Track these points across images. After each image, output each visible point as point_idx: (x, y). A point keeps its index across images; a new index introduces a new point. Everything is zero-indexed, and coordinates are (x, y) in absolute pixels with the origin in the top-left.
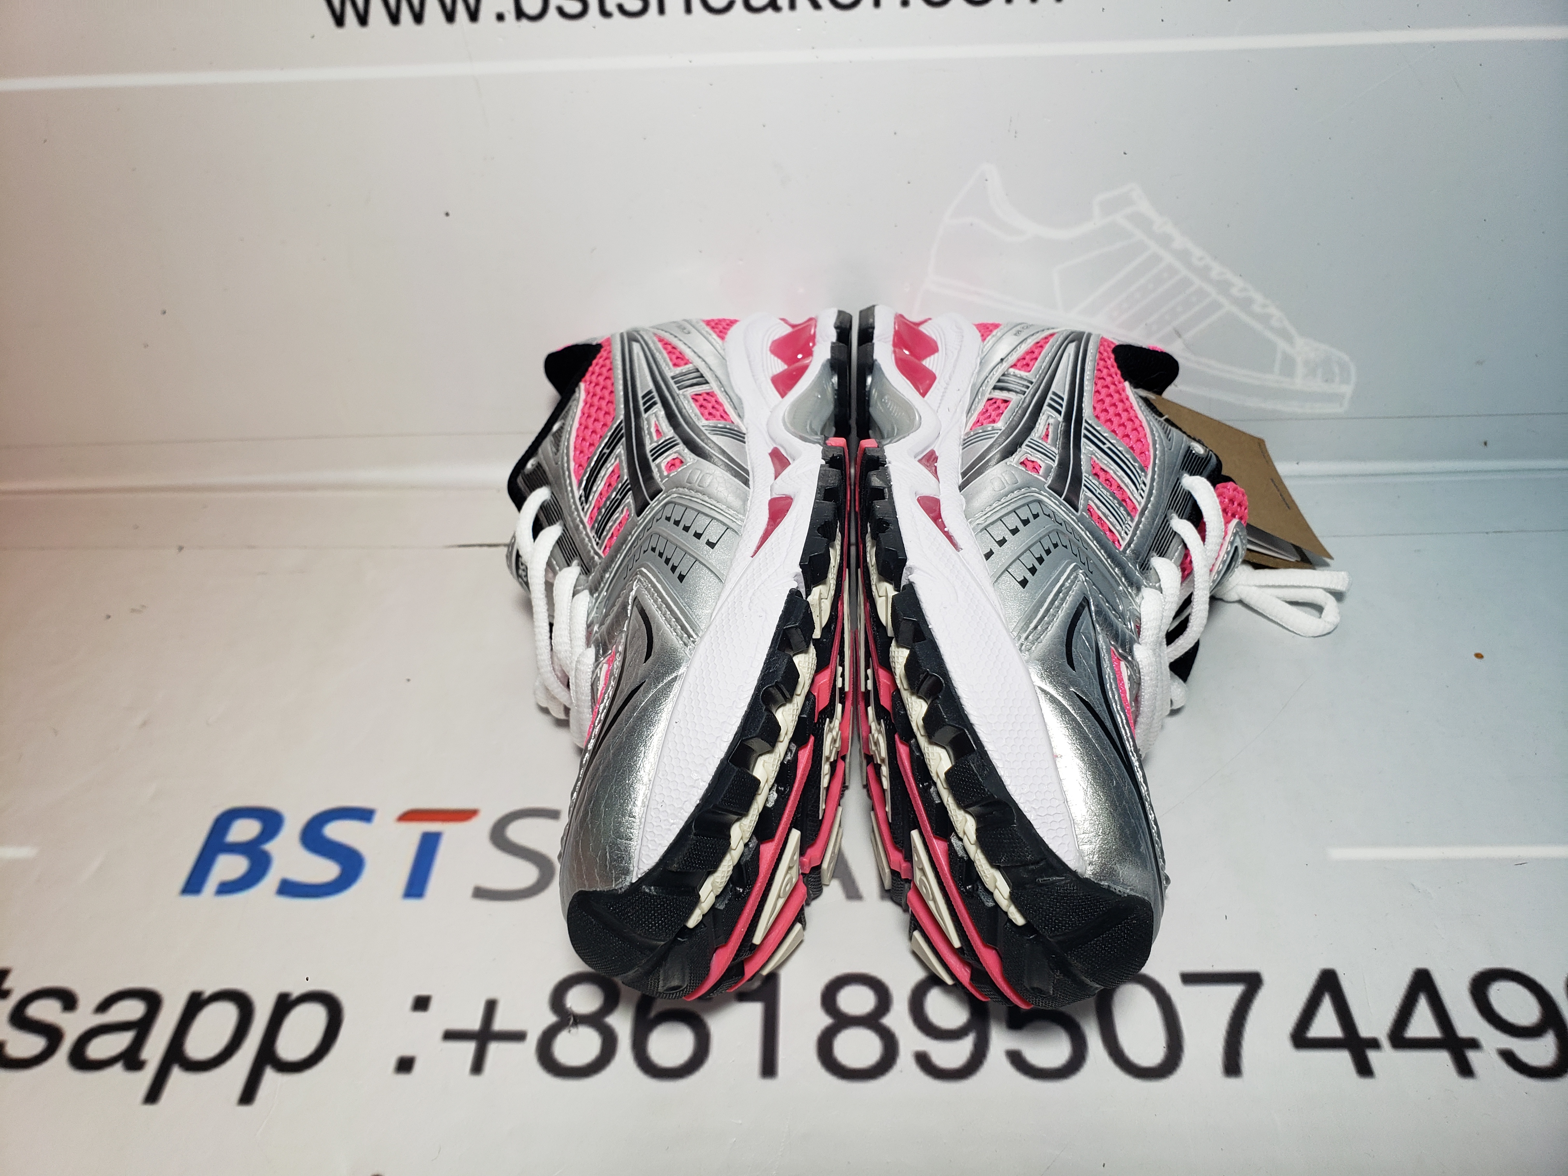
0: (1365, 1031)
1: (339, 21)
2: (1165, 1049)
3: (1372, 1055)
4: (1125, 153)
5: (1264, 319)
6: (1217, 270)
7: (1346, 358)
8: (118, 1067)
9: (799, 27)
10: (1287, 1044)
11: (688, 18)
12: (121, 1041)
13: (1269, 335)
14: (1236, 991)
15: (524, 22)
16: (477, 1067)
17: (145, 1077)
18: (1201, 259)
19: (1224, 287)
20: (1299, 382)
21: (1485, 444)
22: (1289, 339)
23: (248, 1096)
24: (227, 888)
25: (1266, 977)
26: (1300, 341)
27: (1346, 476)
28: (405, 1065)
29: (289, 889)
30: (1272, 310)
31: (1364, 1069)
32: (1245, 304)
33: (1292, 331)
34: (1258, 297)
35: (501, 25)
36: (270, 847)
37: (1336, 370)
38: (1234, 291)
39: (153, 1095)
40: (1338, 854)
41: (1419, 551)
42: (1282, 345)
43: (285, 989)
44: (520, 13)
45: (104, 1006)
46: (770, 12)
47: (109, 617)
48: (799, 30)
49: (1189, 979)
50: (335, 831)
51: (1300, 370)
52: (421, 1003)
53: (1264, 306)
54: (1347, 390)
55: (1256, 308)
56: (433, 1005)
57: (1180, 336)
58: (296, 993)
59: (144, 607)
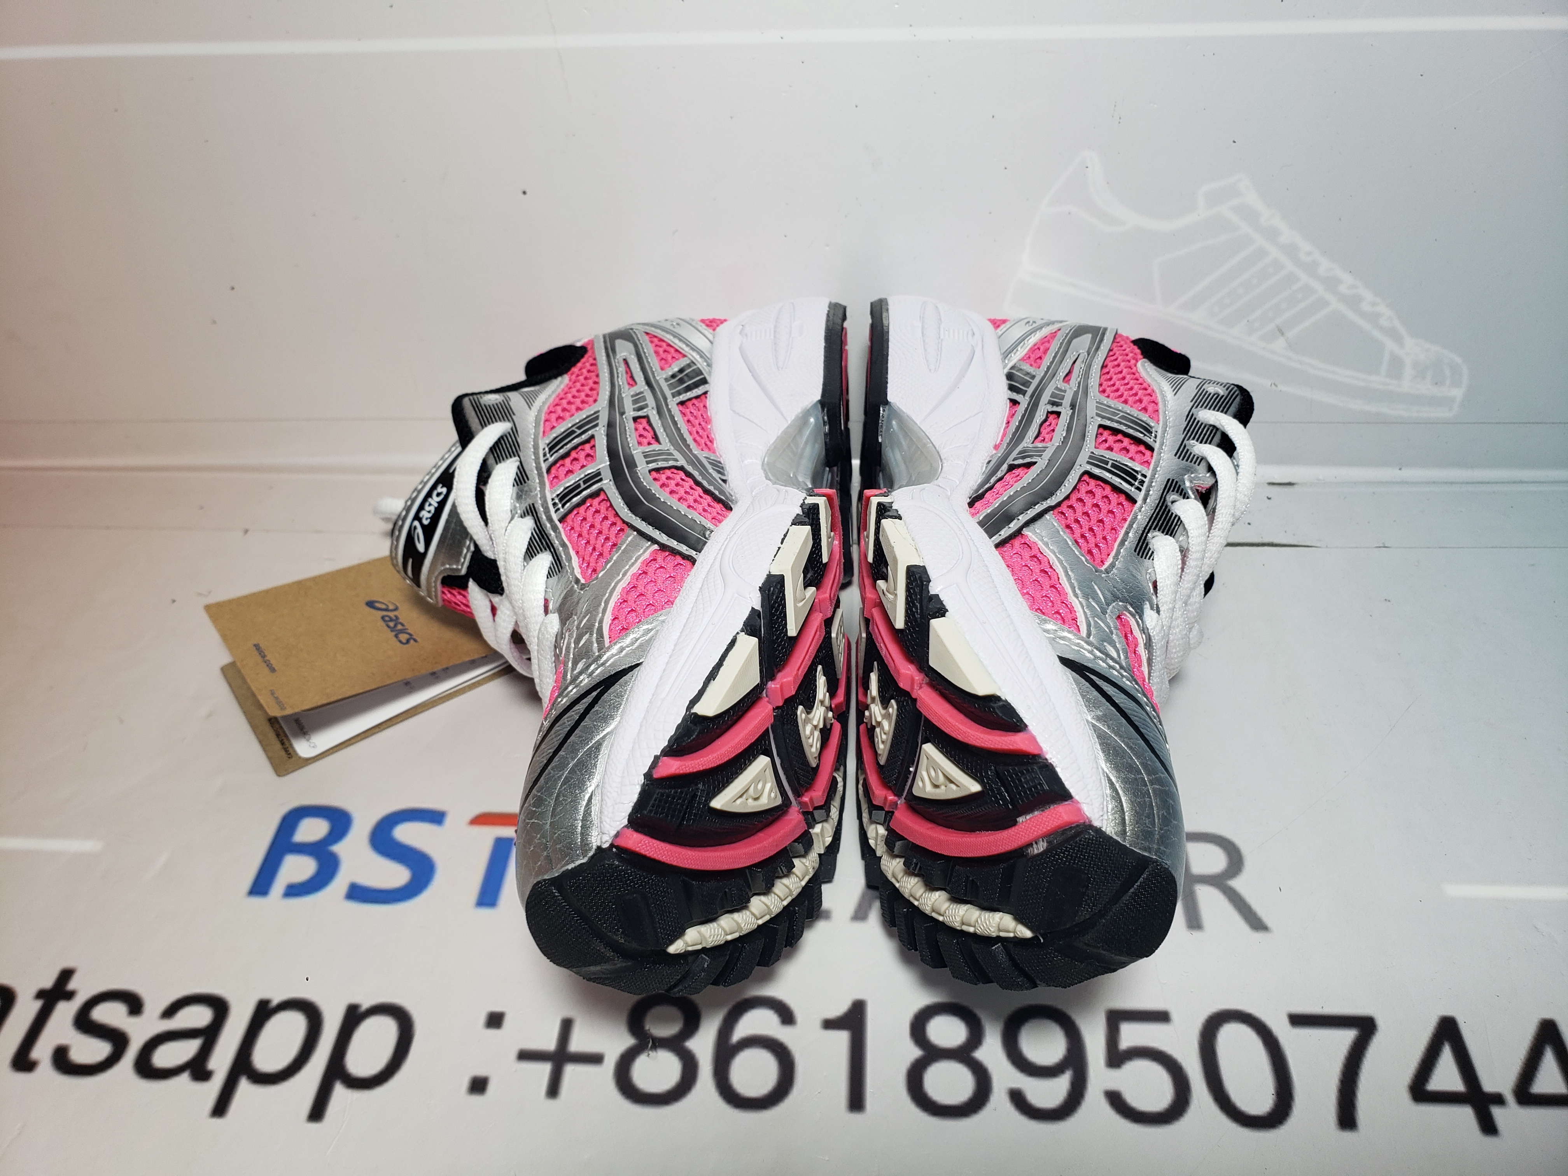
0: (1489, 1086)
2: (1274, 1096)
3: (1497, 1112)
4: (1234, 142)
5: (1373, 318)
6: (1325, 265)
7: (1458, 360)
8: (185, 1077)
9: (897, 4)
10: (1405, 1096)
12: (188, 1049)
13: (1377, 334)
14: (1348, 1036)
16: (553, 1090)
17: (213, 1087)
18: (1309, 254)
19: (1332, 283)
20: (1406, 385)
22: (1398, 339)
23: (317, 1112)
24: (294, 891)
25: (1380, 1022)
26: (1409, 342)
27: (1452, 483)
28: (478, 1085)
29: (355, 893)
30: (1383, 309)
31: (1488, 1127)
32: (1354, 302)
33: (1402, 330)
34: (1368, 295)
36: (337, 848)
37: (1448, 372)
38: (1343, 288)
39: (220, 1108)
40: (1454, 890)
41: (1533, 565)
42: (1390, 345)
43: (355, 1000)
45: (170, 1011)
47: (174, 601)
49: (1298, 1020)
50: (405, 833)
51: (1408, 372)
52: (495, 1020)
53: (1374, 304)
54: (1458, 393)
55: (1365, 307)
56: (507, 1022)
57: (1283, 334)
58: (366, 1005)
59: (210, 592)
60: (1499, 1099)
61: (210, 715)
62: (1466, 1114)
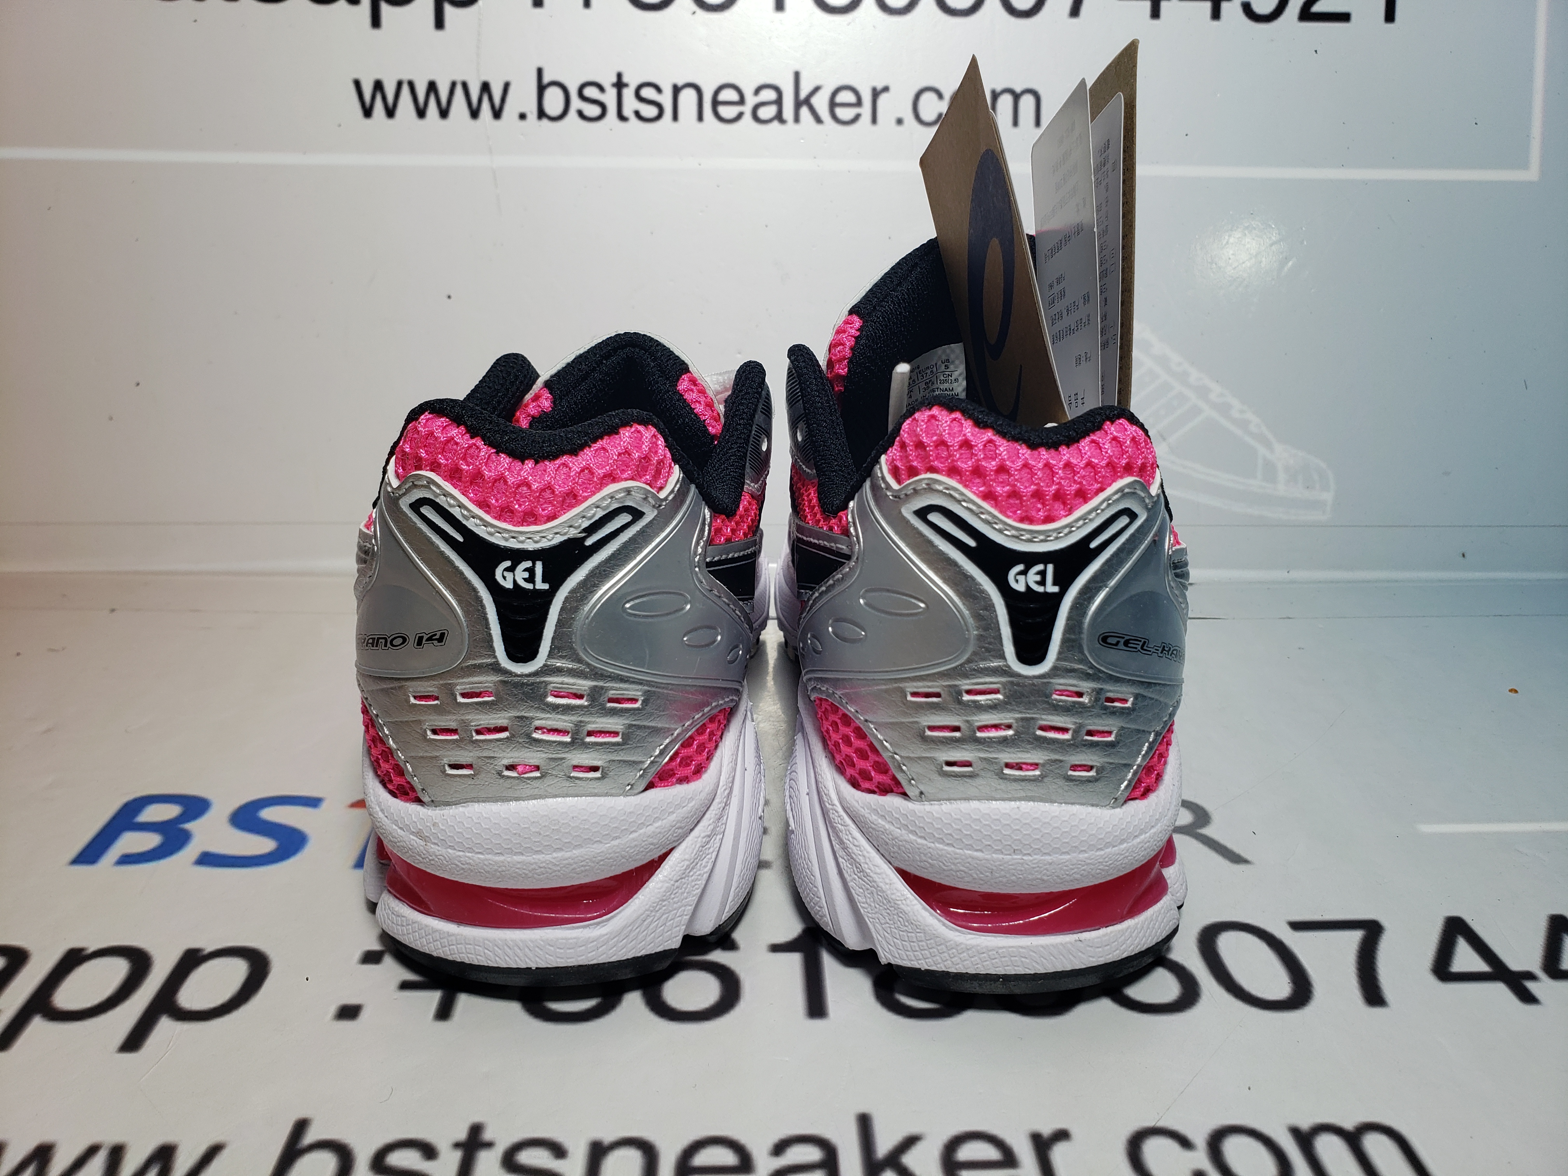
0: (1515, 964)
1: (368, 112)
2: (1290, 985)
3: (1532, 986)
5: (1243, 425)
6: (1195, 376)
7: (1323, 465)
9: (802, 139)
10: (1430, 977)
11: (700, 125)
13: (1249, 440)
14: (1357, 936)
15: (545, 121)
16: (444, 1013)
18: (1179, 364)
19: (1202, 392)
20: (1282, 488)
21: (1464, 555)
22: (1268, 444)
23: (133, 1043)
24: (131, 859)
25: (1386, 924)
26: (1278, 448)
28: (349, 1012)
29: (207, 859)
30: (1250, 416)
32: (1223, 409)
33: (1270, 435)
34: (1236, 403)
35: (523, 123)
36: (190, 825)
37: (1316, 477)
38: (1213, 397)
40: (1428, 828)
42: (1262, 450)
43: (195, 945)
44: (542, 114)
46: (776, 123)
47: (19, 654)
48: (802, 141)
49: (1297, 926)
51: (1282, 476)
52: (373, 955)
53: (1242, 412)
54: (1328, 497)
55: (1235, 414)
57: (1164, 439)
58: (209, 948)
59: (63, 649)
60: (1531, 976)
61: (48, 730)
62: (1499, 990)
